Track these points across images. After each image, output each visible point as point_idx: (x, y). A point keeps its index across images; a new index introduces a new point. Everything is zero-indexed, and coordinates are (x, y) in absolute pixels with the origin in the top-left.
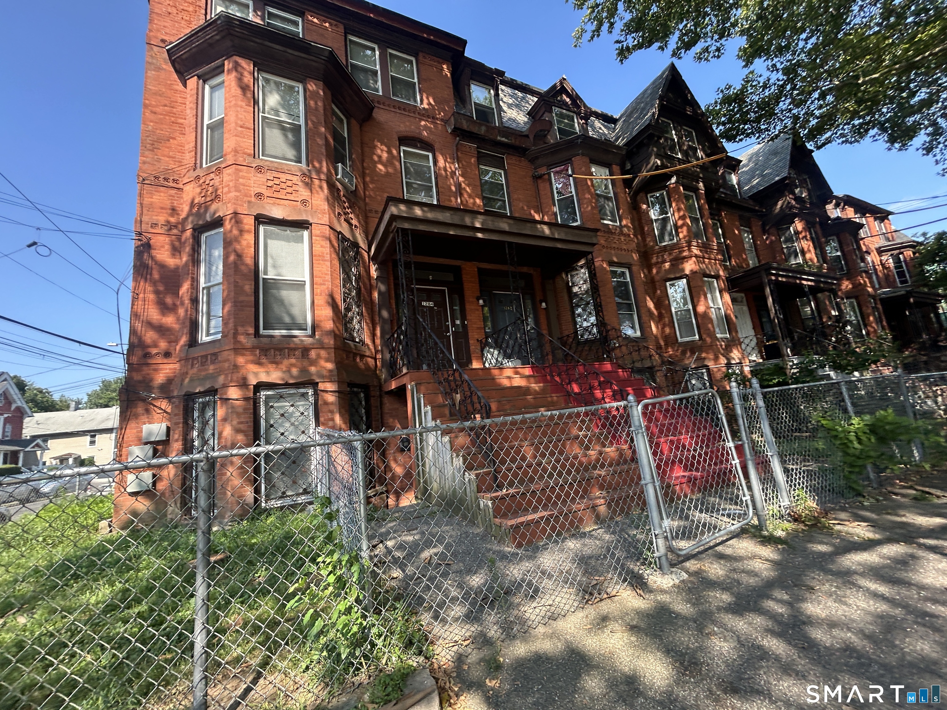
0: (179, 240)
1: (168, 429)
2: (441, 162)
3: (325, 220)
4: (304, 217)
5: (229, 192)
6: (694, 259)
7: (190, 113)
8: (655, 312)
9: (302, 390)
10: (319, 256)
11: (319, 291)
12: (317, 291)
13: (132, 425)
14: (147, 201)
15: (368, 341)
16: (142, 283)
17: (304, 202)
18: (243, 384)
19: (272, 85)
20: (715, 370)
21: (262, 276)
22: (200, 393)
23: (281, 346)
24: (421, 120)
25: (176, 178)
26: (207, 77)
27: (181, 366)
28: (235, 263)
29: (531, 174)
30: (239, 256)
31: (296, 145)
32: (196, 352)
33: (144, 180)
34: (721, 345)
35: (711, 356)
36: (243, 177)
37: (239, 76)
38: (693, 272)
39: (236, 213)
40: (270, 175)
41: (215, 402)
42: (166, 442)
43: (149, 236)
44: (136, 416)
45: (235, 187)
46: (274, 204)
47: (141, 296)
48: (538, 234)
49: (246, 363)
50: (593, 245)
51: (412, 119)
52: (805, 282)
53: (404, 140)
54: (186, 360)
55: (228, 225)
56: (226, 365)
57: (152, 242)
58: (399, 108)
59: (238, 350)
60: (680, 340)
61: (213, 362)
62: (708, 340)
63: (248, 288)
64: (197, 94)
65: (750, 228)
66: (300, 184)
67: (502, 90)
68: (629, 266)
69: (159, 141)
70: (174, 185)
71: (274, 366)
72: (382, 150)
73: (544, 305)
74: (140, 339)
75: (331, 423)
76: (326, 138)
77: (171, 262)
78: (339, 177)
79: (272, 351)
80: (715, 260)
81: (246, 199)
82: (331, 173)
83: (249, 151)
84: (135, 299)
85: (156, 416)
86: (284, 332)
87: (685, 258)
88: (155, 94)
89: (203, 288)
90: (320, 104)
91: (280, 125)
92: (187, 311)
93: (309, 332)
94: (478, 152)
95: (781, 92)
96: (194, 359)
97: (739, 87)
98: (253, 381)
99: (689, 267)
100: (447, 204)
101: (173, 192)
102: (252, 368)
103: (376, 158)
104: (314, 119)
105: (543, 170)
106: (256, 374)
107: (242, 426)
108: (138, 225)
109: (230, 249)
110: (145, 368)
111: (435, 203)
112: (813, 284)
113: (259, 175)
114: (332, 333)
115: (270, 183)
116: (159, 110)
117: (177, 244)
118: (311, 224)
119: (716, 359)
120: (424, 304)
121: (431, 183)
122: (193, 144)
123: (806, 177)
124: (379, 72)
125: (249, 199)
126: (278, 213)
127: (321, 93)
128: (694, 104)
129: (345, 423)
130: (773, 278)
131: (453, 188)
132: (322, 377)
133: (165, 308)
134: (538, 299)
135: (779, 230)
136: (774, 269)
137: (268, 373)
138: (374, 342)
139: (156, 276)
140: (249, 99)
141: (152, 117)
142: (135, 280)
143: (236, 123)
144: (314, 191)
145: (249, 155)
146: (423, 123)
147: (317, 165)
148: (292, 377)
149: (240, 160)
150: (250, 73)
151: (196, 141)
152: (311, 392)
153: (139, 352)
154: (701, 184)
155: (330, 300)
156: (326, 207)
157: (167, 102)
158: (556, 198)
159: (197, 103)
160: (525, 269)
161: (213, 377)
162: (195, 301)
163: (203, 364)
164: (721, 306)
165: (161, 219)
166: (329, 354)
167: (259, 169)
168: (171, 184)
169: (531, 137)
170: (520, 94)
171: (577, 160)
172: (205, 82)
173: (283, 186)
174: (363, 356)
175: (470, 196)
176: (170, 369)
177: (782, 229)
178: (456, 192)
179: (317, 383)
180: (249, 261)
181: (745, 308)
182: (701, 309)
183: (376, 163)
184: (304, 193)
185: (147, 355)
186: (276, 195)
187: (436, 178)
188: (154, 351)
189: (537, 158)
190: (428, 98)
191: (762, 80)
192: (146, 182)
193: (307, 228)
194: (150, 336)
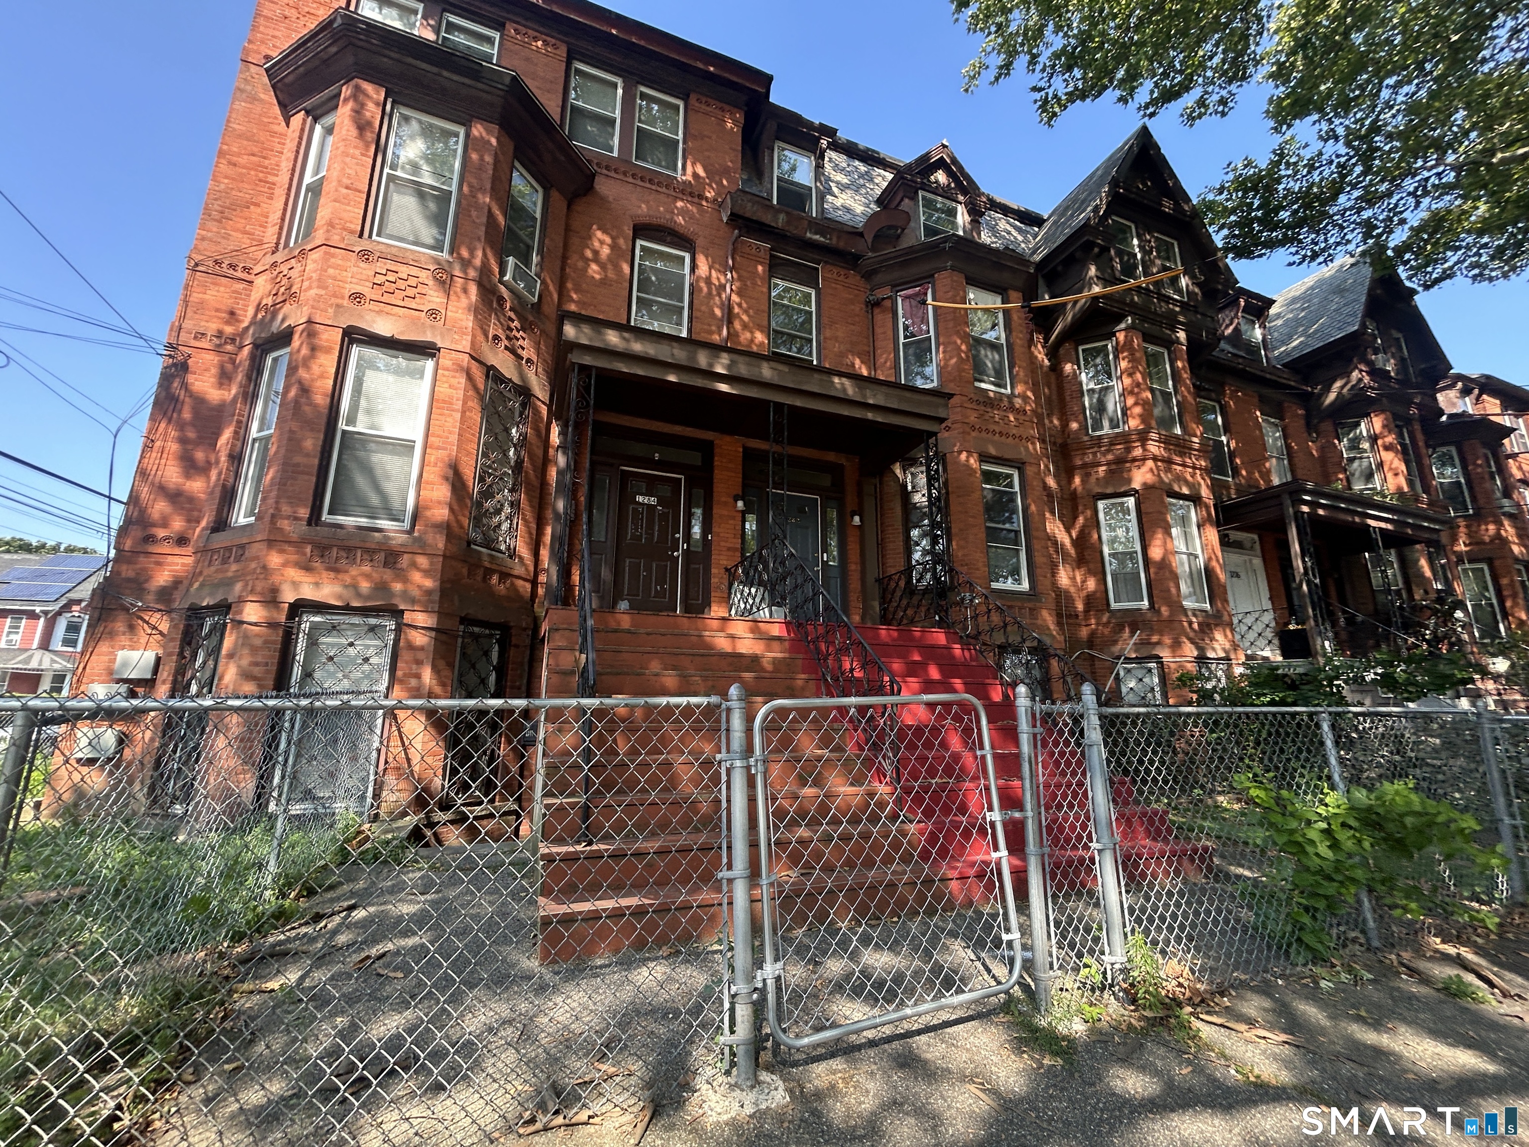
0: (233, 361)
1: (158, 660)
2: (703, 268)
3: (465, 344)
4: (428, 337)
5: (310, 288)
6: (1150, 463)
7: (286, 166)
8: (1072, 552)
9: (373, 621)
10: (444, 402)
11: (433, 459)
12: (431, 458)
13: (103, 647)
14: (195, 297)
15: (524, 551)
16: (163, 425)
17: (433, 313)
18: (271, 599)
19: (415, 125)
20: (1173, 666)
21: (342, 425)
22: (207, 607)
23: (351, 543)
24: (676, 198)
25: (248, 265)
26: (319, 112)
27: (197, 562)
28: (296, 401)
29: (863, 297)
30: (305, 390)
31: (439, 220)
32: (221, 540)
33: (197, 265)
34: (1190, 623)
35: (1167, 640)
36: (336, 267)
37: (357, 107)
38: (1147, 487)
39: (310, 322)
40: (381, 266)
41: (225, 625)
42: (149, 684)
43: (188, 351)
44: (112, 635)
45: (319, 280)
46: (380, 312)
47: (158, 444)
48: (833, 393)
49: (285, 565)
50: (942, 420)
51: (662, 197)
52: (1372, 523)
53: (642, 230)
54: (203, 552)
55: (296, 342)
56: (253, 565)
57: (190, 362)
58: (642, 179)
59: (274, 541)
60: (1114, 605)
61: (237, 560)
62: (1165, 611)
63: (311, 443)
64: (301, 138)
65: (1282, 419)
66: (431, 282)
67: (831, 160)
68: (1020, 465)
69: (233, 207)
70: (244, 275)
71: (332, 575)
72: (602, 242)
73: (857, 520)
74: (143, 511)
75: (413, 682)
76: (490, 214)
77: (214, 394)
78: (506, 278)
79: (335, 550)
80: (1194, 468)
81: (334, 301)
82: (491, 272)
83: (352, 226)
84: (148, 446)
85: (144, 639)
86: (363, 521)
87: (1134, 460)
88: (240, 136)
89: (254, 440)
90: (488, 159)
91: (419, 190)
92: (220, 474)
93: (407, 525)
94: (772, 256)
95: (1343, 177)
96: (214, 551)
97: (1263, 164)
98: (289, 596)
99: (1140, 477)
100: (703, 337)
101: (240, 286)
102: (293, 573)
103: (589, 254)
104: (474, 182)
105: (886, 292)
106: (295, 585)
107: (257, 670)
108: (174, 334)
109: (293, 379)
110: (142, 559)
111: (684, 334)
112: (1389, 527)
113: (362, 265)
114: (447, 529)
115: (380, 279)
116: (244, 160)
117: (229, 367)
118: (439, 350)
119: (1176, 645)
120: (640, 499)
121: (682, 301)
122: (279, 214)
123: (1396, 334)
124: (618, 121)
125: (340, 301)
126: (383, 327)
127: (494, 141)
128: (1179, 194)
129: (443, 684)
130: (1305, 509)
131: (718, 312)
132: (413, 601)
133: (190, 467)
134: (849, 510)
135: (1337, 425)
136: (1308, 492)
137: (317, 584)
138: (536, 554)
139: (187, 415)
140: (367, 146)
141: (230, 171)
142: (153, 418)
143: (339, 181)
144: (452, 297)
145: (352, 232)
146: (680, 204)
147: (465, 253)
148: (359, 595)
149: (335, 240)
150: (377, 104)
151: (285, 210)
152: (391, 625)
153: (136, 532)
154: (1182, 335)
155: (450, 473)
156: (469, 322)
157: (255, 150)
158: (902, 340)
159: (298, 152)
160: (831, 457)
161: (229, 583)
162: (236, 458)
163: (225, 561)
164: (1199, 552)
165: (213, 327)
166: (431, 564)
167: (365, 255)
168: (239, 274)
169: (869, 238)
170: (863, 168)
171: (944, 279)
172: (316, 120)
173: (401, 284)
174: (505, 576)
175: (745, 326)
176: (183, 565)
177: (1343, 426)
178: (722, 320)
179: (402, 612)
180: (321, 400)
181: (1258, 562)
182: (1156, 553)
183: (587, 261)
184: (435, 298)
185: (150, 539)
186: (387, 298)
187: (691, 294)
188: (161, 533)
189: (874, 272)
190: (693, 164)
191: (1307, 154)
192: (200, 268)
193: (433, 356)
194: (159, 507)
